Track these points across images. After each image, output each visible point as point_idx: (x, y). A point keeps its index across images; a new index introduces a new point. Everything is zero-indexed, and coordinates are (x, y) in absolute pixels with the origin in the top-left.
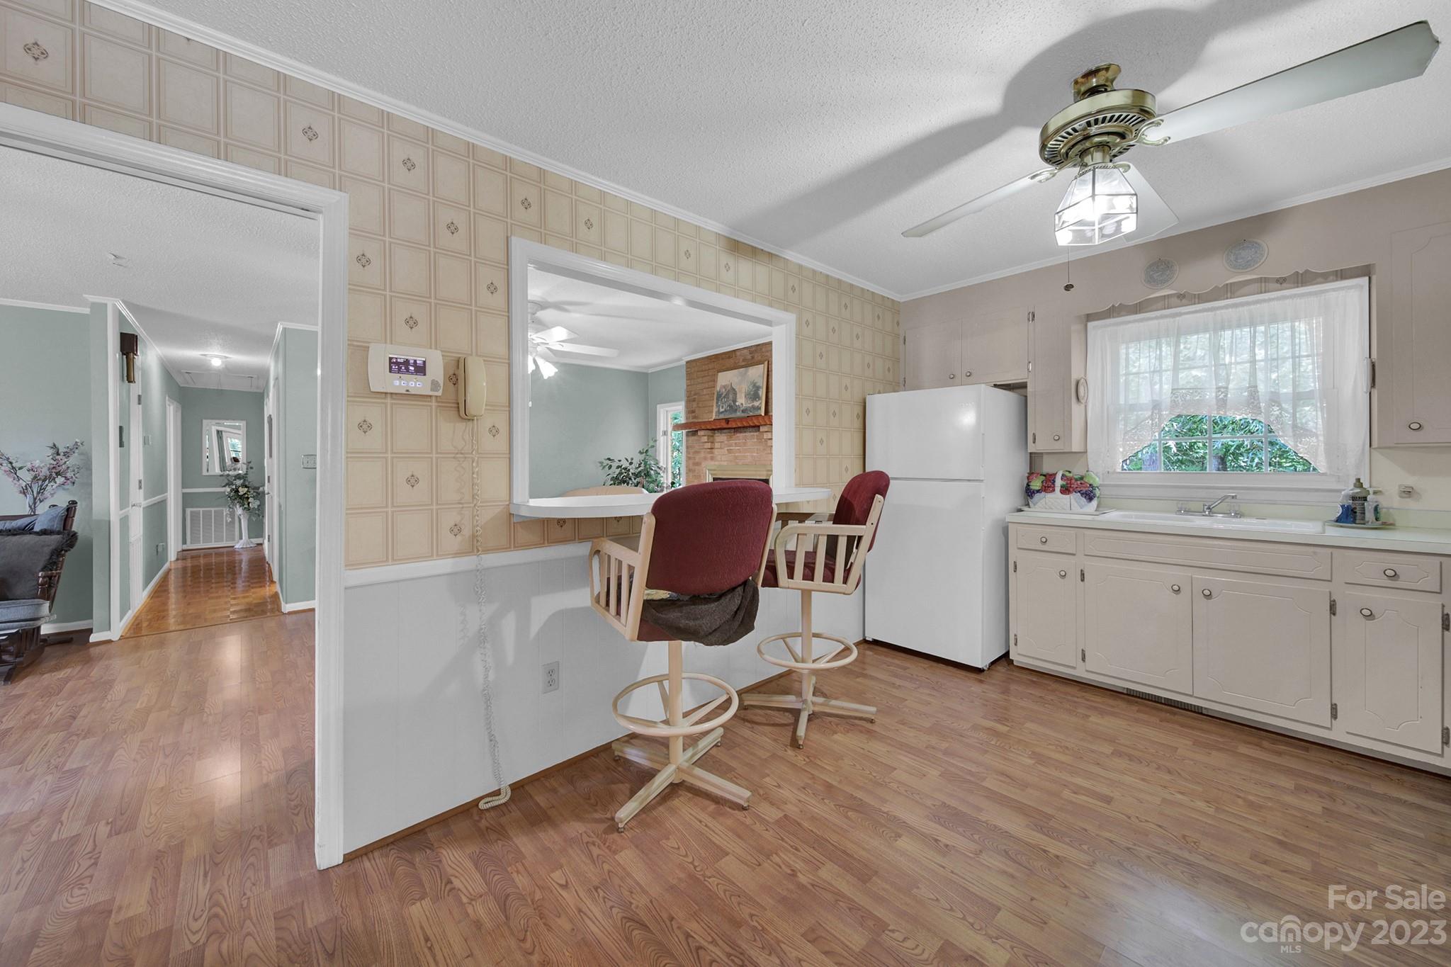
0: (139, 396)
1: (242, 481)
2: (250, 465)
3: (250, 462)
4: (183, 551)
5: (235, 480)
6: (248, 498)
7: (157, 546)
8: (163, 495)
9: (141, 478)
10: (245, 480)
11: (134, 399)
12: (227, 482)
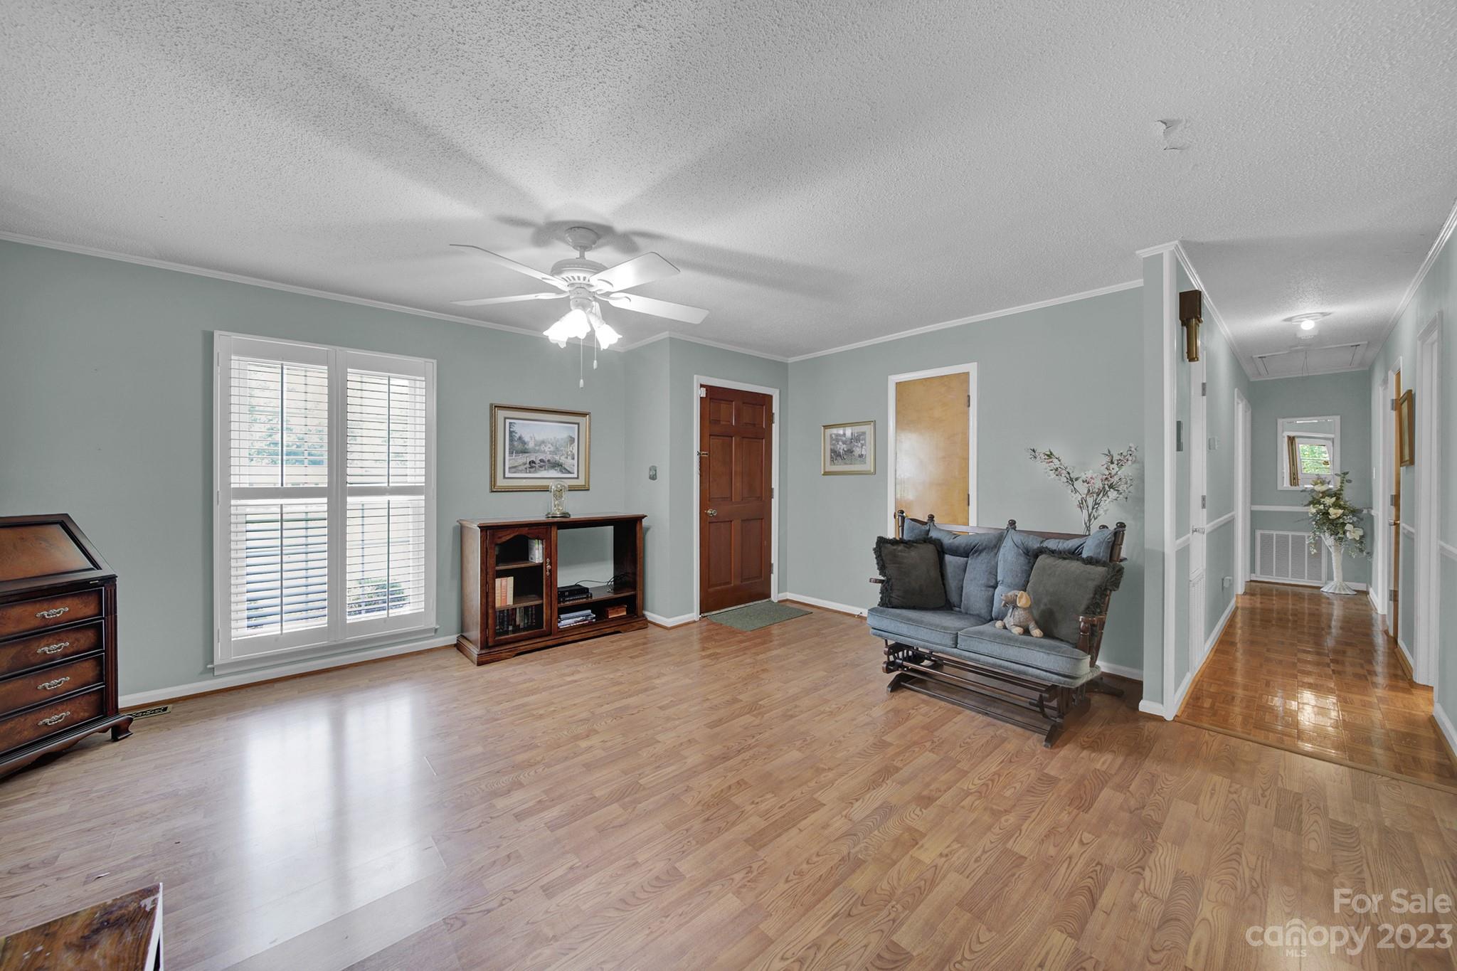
0: (1204, 385)
1: (1334, 499)
2: (1348, 477)
3: (1347, 473)
4: (1251, 581)
5: (1322, 497)
6: (1344, 524)
7: (1223, 580)
8: (1230, 515)
9: (1205, 494)
10: (1338, 499)
11: (1196, 390)
12: (1311, 499)
